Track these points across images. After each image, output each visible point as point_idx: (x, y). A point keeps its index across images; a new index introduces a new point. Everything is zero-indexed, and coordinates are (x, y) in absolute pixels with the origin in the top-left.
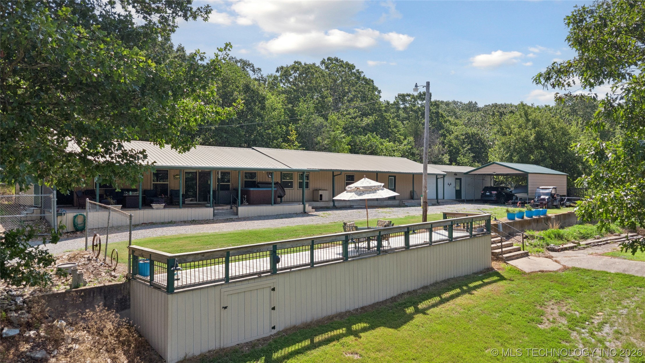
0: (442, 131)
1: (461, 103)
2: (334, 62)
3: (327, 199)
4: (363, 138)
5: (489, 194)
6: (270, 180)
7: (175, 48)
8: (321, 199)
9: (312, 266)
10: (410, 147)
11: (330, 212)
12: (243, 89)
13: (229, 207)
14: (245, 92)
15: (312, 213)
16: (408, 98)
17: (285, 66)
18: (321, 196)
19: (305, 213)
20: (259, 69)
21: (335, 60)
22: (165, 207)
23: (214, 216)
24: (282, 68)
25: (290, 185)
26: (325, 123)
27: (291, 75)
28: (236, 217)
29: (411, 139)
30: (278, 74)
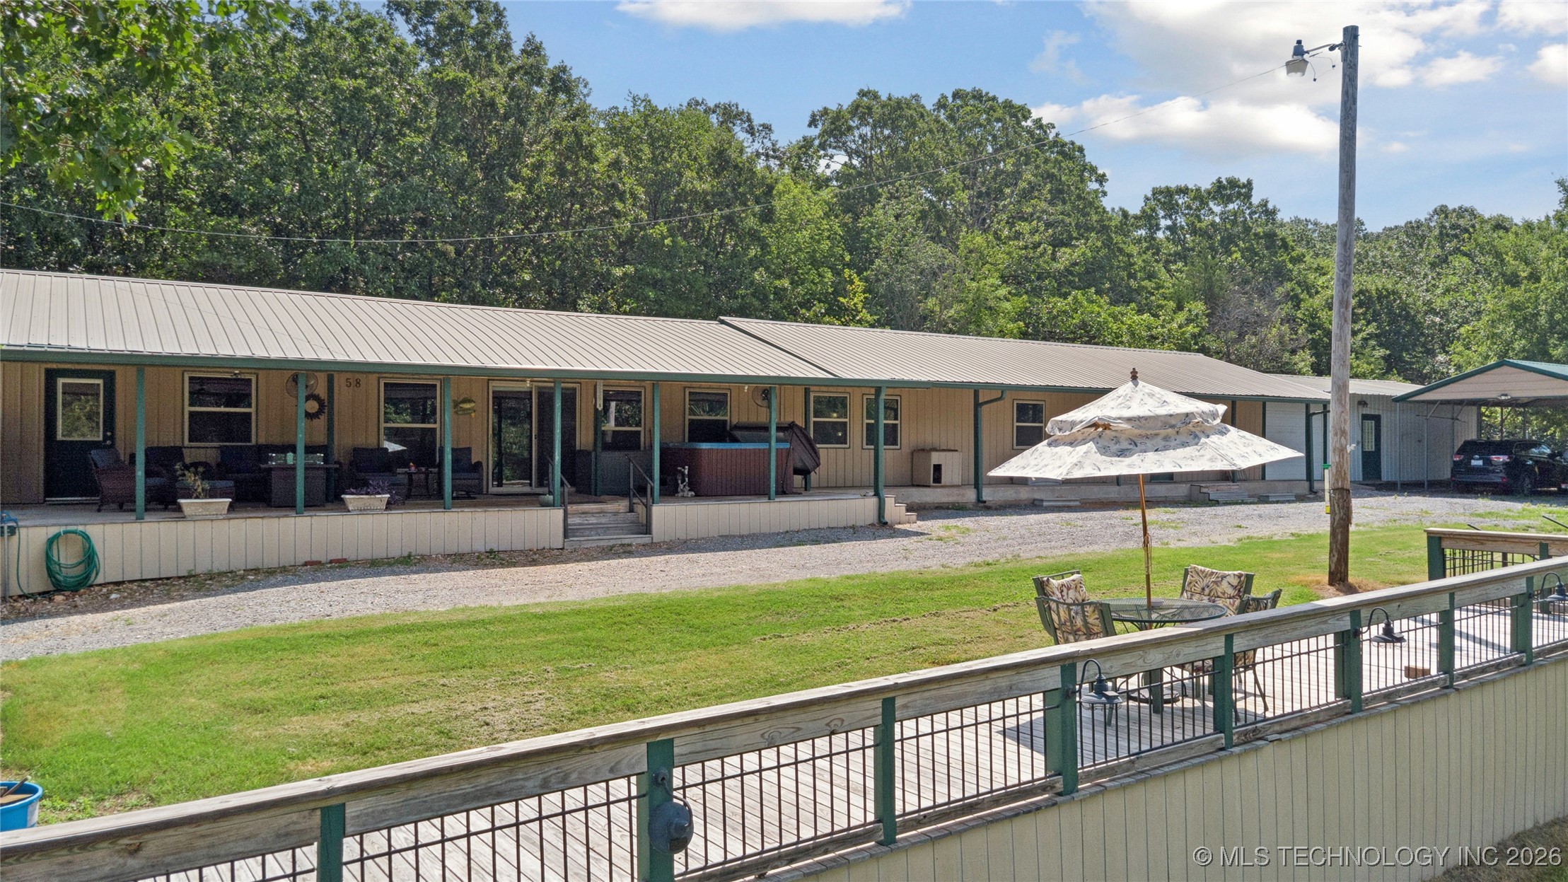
0: (1288, 285)
1: (1316, 224)
2: (972, 102)
3: (958, 481)
4: (1061, 304)
5: (1480, 463)
6: (762, 419)
7: (516, 49)
8: (937, 479)
9: (889, 841)
10: (1197, 330)
11: (967, 522)
12: (710, 164)
13: (621, 505)
14: (717, 174)
15: (906, 527)
16: (1181, 200)
17: (833, 107)
18: (938, 468)
19: (882, 527)
20: (767, 128)
21: (974, 97)
22: (390, 505)
23: (566, 536)
24: (825, 111)
25: (834, 434)
26: (951, 257)
27: (850, 129)
28: (645, 539)
29: (1198, 307)
30: (814, 132)
